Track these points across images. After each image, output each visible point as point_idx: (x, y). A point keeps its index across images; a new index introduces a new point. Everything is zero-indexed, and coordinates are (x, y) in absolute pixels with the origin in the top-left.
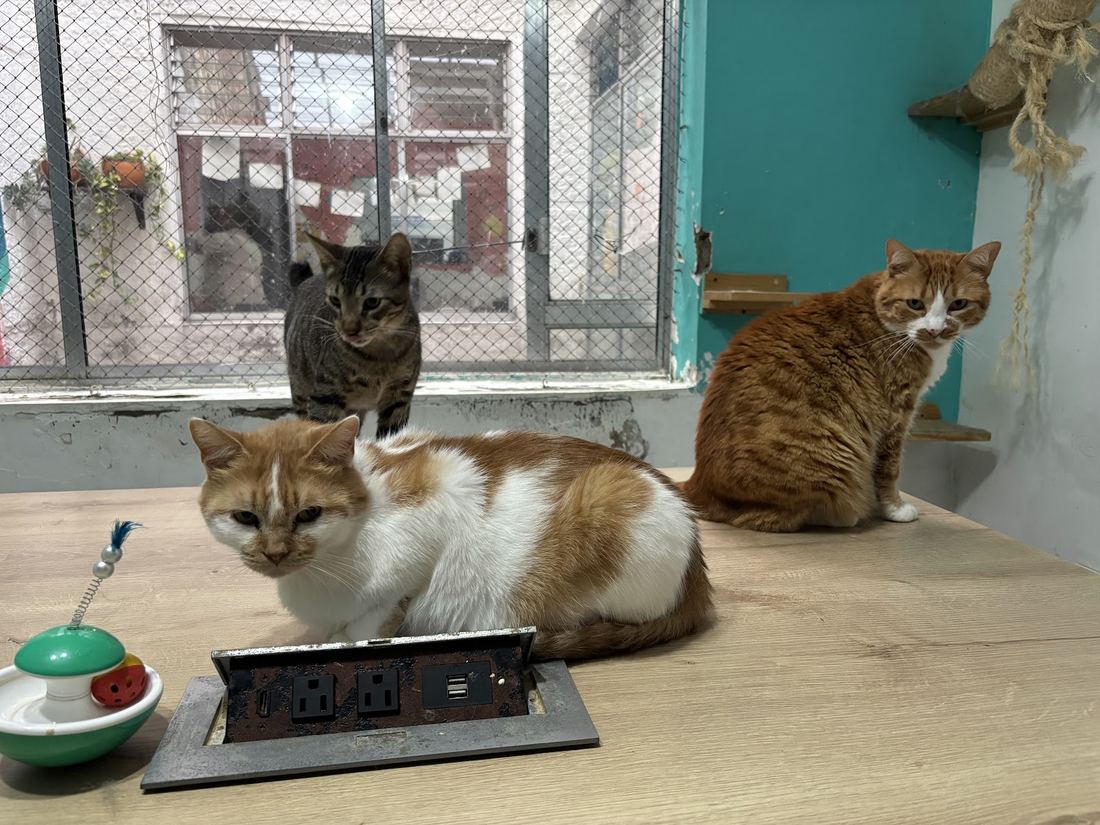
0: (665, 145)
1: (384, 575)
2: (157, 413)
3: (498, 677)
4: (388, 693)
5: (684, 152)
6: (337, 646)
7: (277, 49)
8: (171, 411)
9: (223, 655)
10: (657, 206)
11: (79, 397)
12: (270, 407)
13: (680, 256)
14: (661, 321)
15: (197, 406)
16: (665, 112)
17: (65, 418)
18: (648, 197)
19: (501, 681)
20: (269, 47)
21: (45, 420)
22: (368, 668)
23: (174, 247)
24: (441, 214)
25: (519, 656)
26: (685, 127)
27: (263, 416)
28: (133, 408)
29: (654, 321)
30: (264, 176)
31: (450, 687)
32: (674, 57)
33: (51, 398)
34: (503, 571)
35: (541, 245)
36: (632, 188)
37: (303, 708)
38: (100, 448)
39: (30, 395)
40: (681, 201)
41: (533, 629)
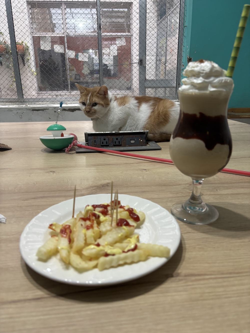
0: (180, 32)
1: (117, 121)
2: (43, 110)
3: (141, 140)
4: (119, 142)
5: (185, 34)
6: (109, 132)
7: (61, 8)
8: (46, 109)
9: (87, 133)
10: (177, 51)
11: (23, 106)
12: (72, 108)
13: (183, 66)
14: (177, 85)
15: (53, 108)
16: (180, 22)
17: (19, 111)
18: (175, 48)
19: (141, 141)
20: (59, 8)
21: (15, 112)
22: (115, 137)
23: (33, 71)
24: (109, 62)
25: (145, 136)
26: (186, 26)
27: (70, 111)
28: (37, 109)
29: (175, 85)
30: (58, 49)
31: (131, 142)
32: (183, 4)
33: (15, 106)
34: (141, 123)
35: (144, 63)
36: (170, 50)
37: (103, 143)
38: (29, 119)
39: (10, 106)
40: (184, 49)
41: (148, 131)
